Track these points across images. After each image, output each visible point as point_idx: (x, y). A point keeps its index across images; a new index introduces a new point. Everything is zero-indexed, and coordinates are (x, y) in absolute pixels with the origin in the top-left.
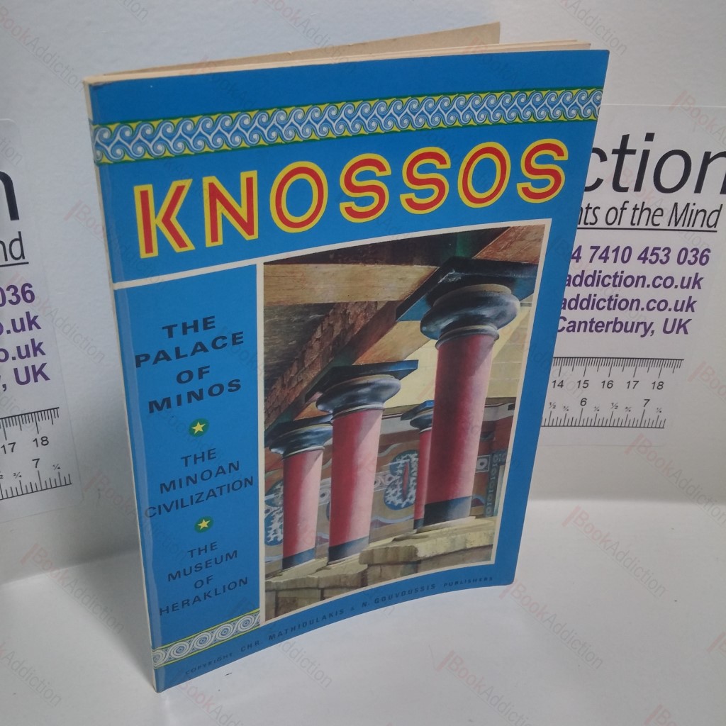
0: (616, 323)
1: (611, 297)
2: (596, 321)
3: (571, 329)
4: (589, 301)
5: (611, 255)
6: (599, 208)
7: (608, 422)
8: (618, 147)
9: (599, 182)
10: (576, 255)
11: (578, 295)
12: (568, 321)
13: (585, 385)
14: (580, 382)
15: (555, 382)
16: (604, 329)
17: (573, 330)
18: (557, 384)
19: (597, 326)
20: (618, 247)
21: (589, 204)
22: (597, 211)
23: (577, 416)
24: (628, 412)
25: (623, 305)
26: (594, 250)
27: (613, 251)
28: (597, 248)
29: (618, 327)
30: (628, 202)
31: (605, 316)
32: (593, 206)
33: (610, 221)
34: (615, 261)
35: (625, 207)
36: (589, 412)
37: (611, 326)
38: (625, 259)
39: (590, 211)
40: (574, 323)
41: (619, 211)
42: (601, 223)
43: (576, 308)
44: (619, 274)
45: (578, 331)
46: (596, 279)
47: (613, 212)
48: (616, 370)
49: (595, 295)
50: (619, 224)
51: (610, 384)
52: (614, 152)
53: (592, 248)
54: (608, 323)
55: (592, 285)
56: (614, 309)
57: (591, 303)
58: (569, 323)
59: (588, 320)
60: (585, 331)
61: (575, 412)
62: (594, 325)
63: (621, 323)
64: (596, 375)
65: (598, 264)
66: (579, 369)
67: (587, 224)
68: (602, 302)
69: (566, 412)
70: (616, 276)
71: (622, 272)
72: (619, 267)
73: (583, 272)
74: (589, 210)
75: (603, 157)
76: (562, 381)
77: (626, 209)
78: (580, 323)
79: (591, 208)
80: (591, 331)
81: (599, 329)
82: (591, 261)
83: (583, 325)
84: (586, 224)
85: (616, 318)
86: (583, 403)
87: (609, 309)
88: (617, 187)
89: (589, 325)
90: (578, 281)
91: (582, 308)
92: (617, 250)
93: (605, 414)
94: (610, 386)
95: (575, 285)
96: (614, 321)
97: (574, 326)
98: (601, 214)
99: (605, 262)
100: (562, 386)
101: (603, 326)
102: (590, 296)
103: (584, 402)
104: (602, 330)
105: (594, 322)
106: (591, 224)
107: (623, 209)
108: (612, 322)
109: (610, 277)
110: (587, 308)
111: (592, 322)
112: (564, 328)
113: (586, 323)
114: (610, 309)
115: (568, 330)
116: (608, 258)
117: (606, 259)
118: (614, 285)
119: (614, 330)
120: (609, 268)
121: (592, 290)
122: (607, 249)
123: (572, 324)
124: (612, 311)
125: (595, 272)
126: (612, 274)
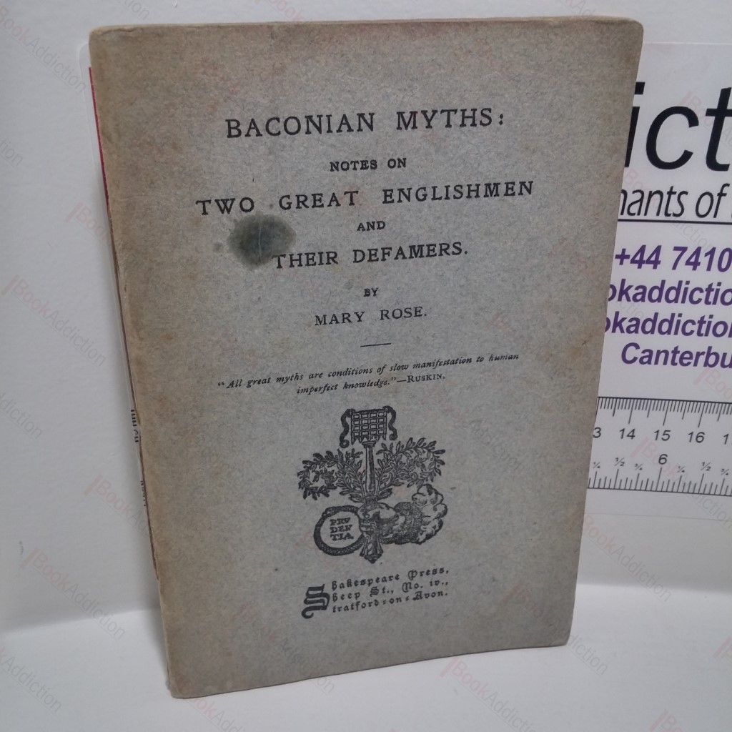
0: (709, 354)
1: (703, 318)
2: (681, 350)
3: (645, 360)
4: (671, 322)
5: (704, 260)
6: (686, 193)
7: (697, 487)
8: (715, 106)
9: (687, 156)
10: (653, 259)
11: (656, 315)
12: (642, 349)
13: (666, 437)
14: (658, 432)
15: (623, 430)
16: (693, 361)
17: (649, 362)
18: (625, 434)
19: (682, 358)
20: (714, 249)
21: (672, 188)
22: (683, 197)
23: (654, 478)
24: (725, 476)
25: (720, 329)
26: (680, 252)
27: (706, 255)
28: (684, 249)
29: (712, 359)
30: (728, 185)
31: (695, 344)
32: (678, 190)
33: (702, 212)
34: (709, 268)
35: (724, 192)
36: (669, 474)
37: (702, 359)
38: (724, 265)
39: (674, 198)
40: (651, 352)
41: (716, 198)
42: (690, 214)
43: (652, 331)
44: (715, 287)
45: (656, 363)
46: (682, 293)
47: (707, 198)
48: (709, 418)
49: (680, 315)
50: (715, 216)
51: (700, 437)
52: (710, 112)
53: (676, 249)
54: (699, 354)
55: (676, 300)
56: (707, 334)
57: (674, 325)
58: (644, 352)
59: (670, 349)
60: (665, 363)
61: (650, 472)
62: (678, 356)
63: (716, 355)
64: (681, 424)
65: (684, 272)
66: (657, 415)
67: (669, 215)
68: (690, 324)
69: (638, 471)
70: (710, 289)
71: (719, 284)
72: (714, 276)
73: (663, 282)
74: (672, 196)
75: (693, 121)
76: (633, 431)
77: (725, 195)
78: (659, 353)
79: (675, 193)
80: (673, 363)
81: (685, 361)
82: (674, 268)
83: (662, 356)
84: (667, 214)
85: (710, 348)
86: (663, 461)
87: (699, 334)
88: (712, 163)
89: (671, 356)
90: (655, 294)
91: (661, 332)
92: (712, 253)
93: (693, 476)
94: (700, 439)
95: (651, 300)
96: (706, 350)
97: (650, 357)
98: (689, 202)
99: (694, 269)
100: (633, 436)
101: (691, 358)
102: (673, 315)
103: (663, 459)
104: (689, 363)
105: (679, 352)
106: (675, 215)
107: (721, 195)
108: (703, 353)
109: (701, 290)
110: (669, 332)
111: (675, 351)
112: (635, 359)
113: (666, 352)
114: (702, 335)
115: (641, 362)
116: (699, 264)
117: (695, 265)
118: (707, 302)
119: (706, 364)
120: (701, 278)
121: (677, 308)
122: (698, 251)
123: (647, 354)
124: (704, 337)
125: (680, 283)
126: (704, 287)
